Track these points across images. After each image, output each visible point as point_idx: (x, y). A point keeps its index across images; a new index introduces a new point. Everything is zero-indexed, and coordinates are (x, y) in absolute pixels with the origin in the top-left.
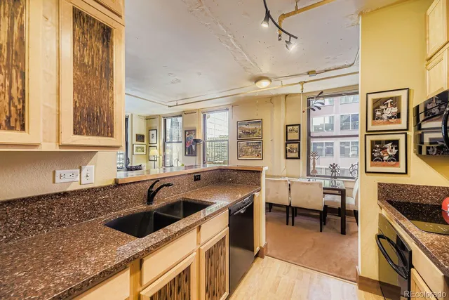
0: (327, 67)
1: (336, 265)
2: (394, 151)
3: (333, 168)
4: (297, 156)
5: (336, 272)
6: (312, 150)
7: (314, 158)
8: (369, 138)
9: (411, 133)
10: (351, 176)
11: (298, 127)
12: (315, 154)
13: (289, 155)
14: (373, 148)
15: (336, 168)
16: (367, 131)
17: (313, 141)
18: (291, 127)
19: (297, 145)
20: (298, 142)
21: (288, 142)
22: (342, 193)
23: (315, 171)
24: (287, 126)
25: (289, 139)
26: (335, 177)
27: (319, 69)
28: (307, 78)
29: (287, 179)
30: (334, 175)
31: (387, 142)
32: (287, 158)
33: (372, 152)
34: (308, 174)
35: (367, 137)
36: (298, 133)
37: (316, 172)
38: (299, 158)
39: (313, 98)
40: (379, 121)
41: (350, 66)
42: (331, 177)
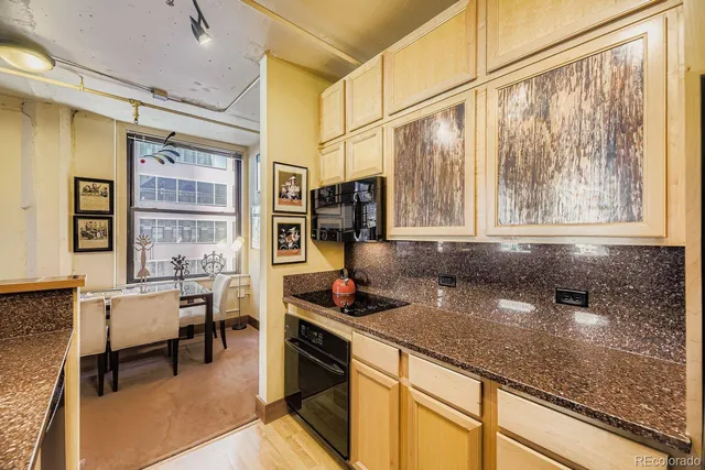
0: (189, 96)
1: (225, 413)
2: (297, 236)
3: (179, 262)
4: (107, 246)
5: (231, 423)
6: (137, 234)
7: (143, 249)
8: (278, 220)
9: (309, 217)
10: (203, 272)
11: (107, 185)
12: (144, 241)
13: (83, 243)
14: (280, 232)
15: (183, 262)
16: (274, 211)
17: (138, 216)
18: (90, 184)
19: (105, 223)
20: (108, 215)
21: (78, 214)
22: (208, 300)
23: (143, 271)
24: (77, 180)
25: (82, 208)
26: (181, 278)
27: (175, 94)
28: (148, 98)
29: (102, 296)
30: (178, 274)
31: (291, 226)
32: (76, 249)
33: (279, 238)
34: (130, 279)
35: (275, 219)
36: (108, 198)
37: (147, 273)
38: (110, 248)
39: (140, 137)
40: (284, 200)
41: (219, 111)
42: (175, 278)
